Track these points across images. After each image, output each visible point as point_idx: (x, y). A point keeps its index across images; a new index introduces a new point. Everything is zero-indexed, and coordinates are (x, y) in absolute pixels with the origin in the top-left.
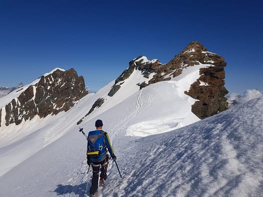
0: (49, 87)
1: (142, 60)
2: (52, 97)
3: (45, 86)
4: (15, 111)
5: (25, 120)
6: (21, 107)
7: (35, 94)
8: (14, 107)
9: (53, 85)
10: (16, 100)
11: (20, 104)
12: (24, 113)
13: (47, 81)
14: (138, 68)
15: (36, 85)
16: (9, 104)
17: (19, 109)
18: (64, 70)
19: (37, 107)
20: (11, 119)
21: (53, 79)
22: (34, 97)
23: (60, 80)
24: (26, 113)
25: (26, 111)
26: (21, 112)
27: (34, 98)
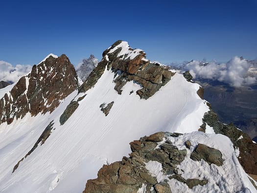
0: (42, 78)
1: (120, 50)
2: (44, 91)
3: (37, 76)
4: (7, 108)
5: (17, 119)
6: (14, 102)
7: (27, 87)
8: (6, 103)
10: (9, 94)
11: (12, 99)
12: (16, 109)
13: (40, 70)
15: (29, 76)
16: (2, 99)
17: (11, 105)
18: (56, 57)
19: (29, 103)
20: (3, 116)
21: (46, 68)
23: (52, 69)
24: (18, 110)
25: (18, 107)
27: (26, 92)
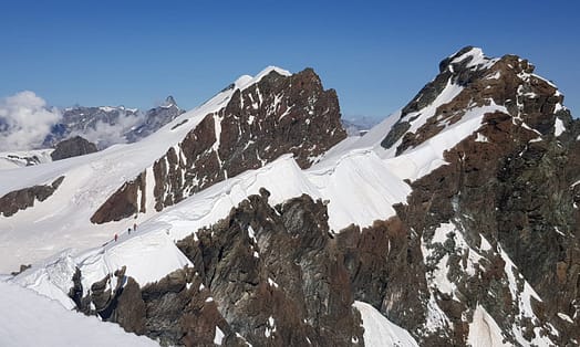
0: (252, 118)
1: (471, 58)
2: (260, 145)
3: (243, 115)
4: (175, 177)
6: (188, 167)
7: (218, 137)
8: (172, 167)
9: (260, 112)
10: (177, 150)
11: (185, 159)
12: (196, 182)
13: (248, 102)
14: (457, 78)
15: (220, 114)
16: (162, 160)
17: (183, 172)
18: (287, 73)
19: (224, 168)
20: (166, 194)
21: (260, 96)
22: (218, 143)
23: (277, 100)
24: (200, 183)
25: (200, 177)
26: (189, 179)
27: (216, 147)
